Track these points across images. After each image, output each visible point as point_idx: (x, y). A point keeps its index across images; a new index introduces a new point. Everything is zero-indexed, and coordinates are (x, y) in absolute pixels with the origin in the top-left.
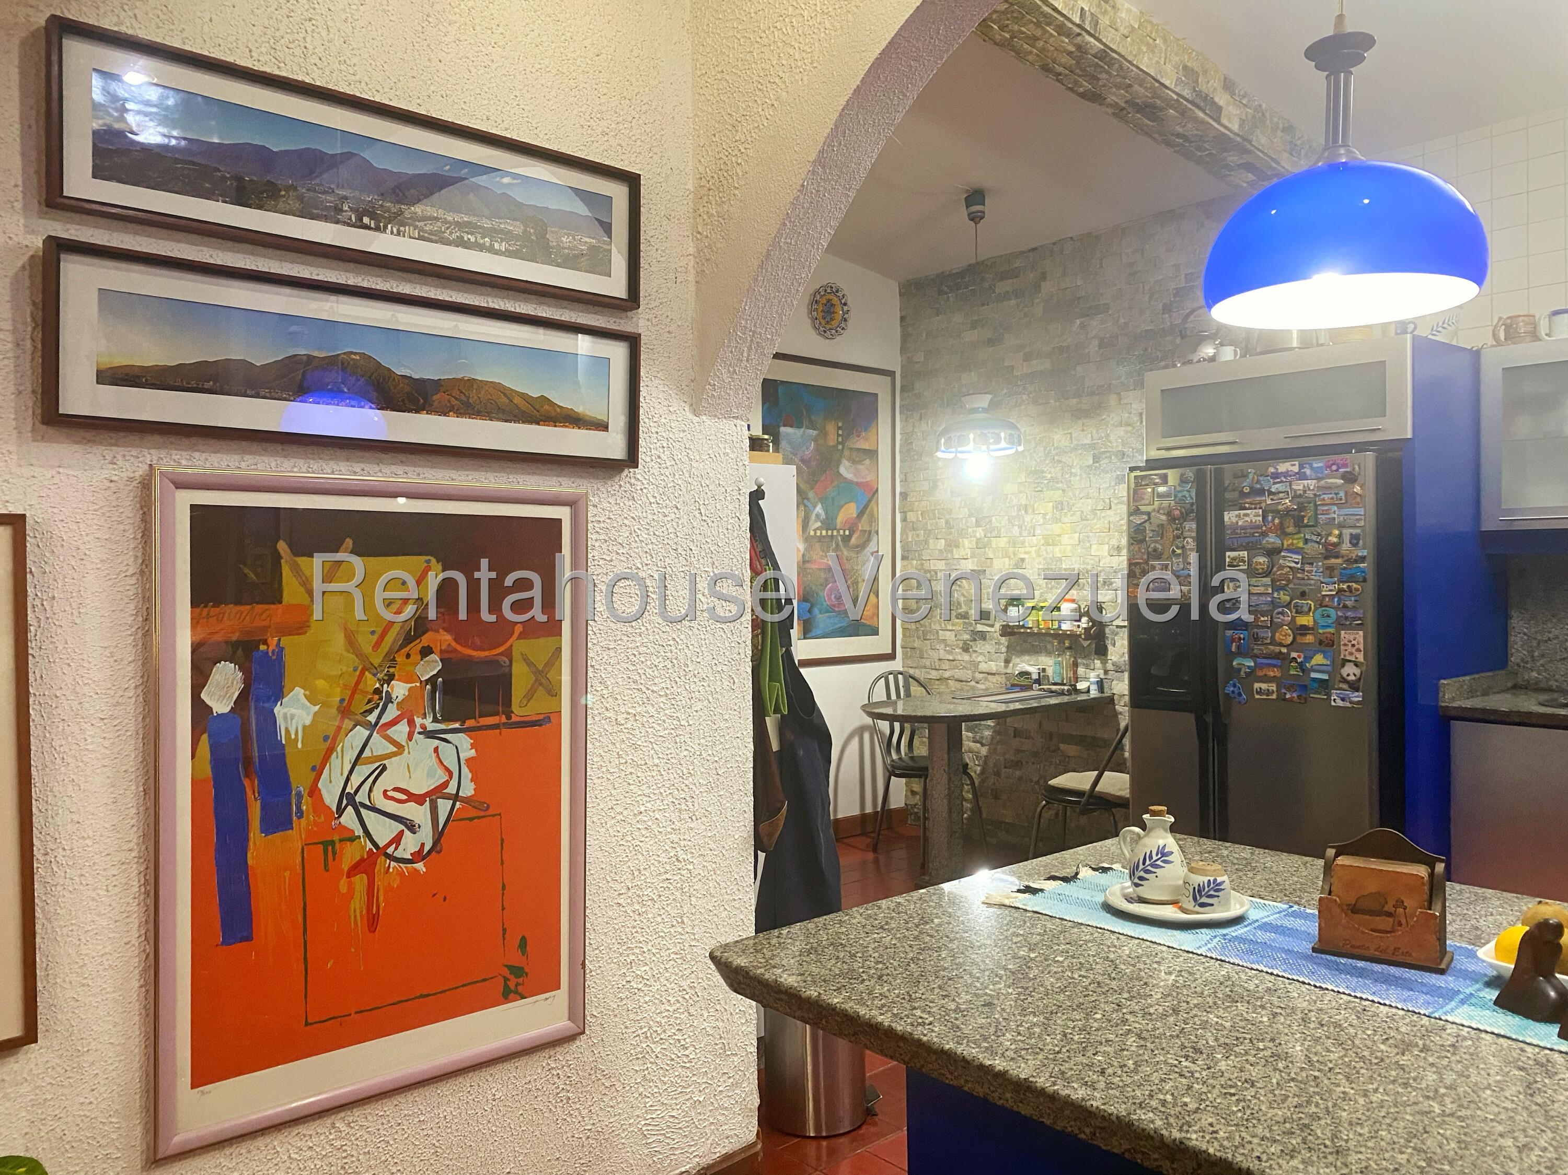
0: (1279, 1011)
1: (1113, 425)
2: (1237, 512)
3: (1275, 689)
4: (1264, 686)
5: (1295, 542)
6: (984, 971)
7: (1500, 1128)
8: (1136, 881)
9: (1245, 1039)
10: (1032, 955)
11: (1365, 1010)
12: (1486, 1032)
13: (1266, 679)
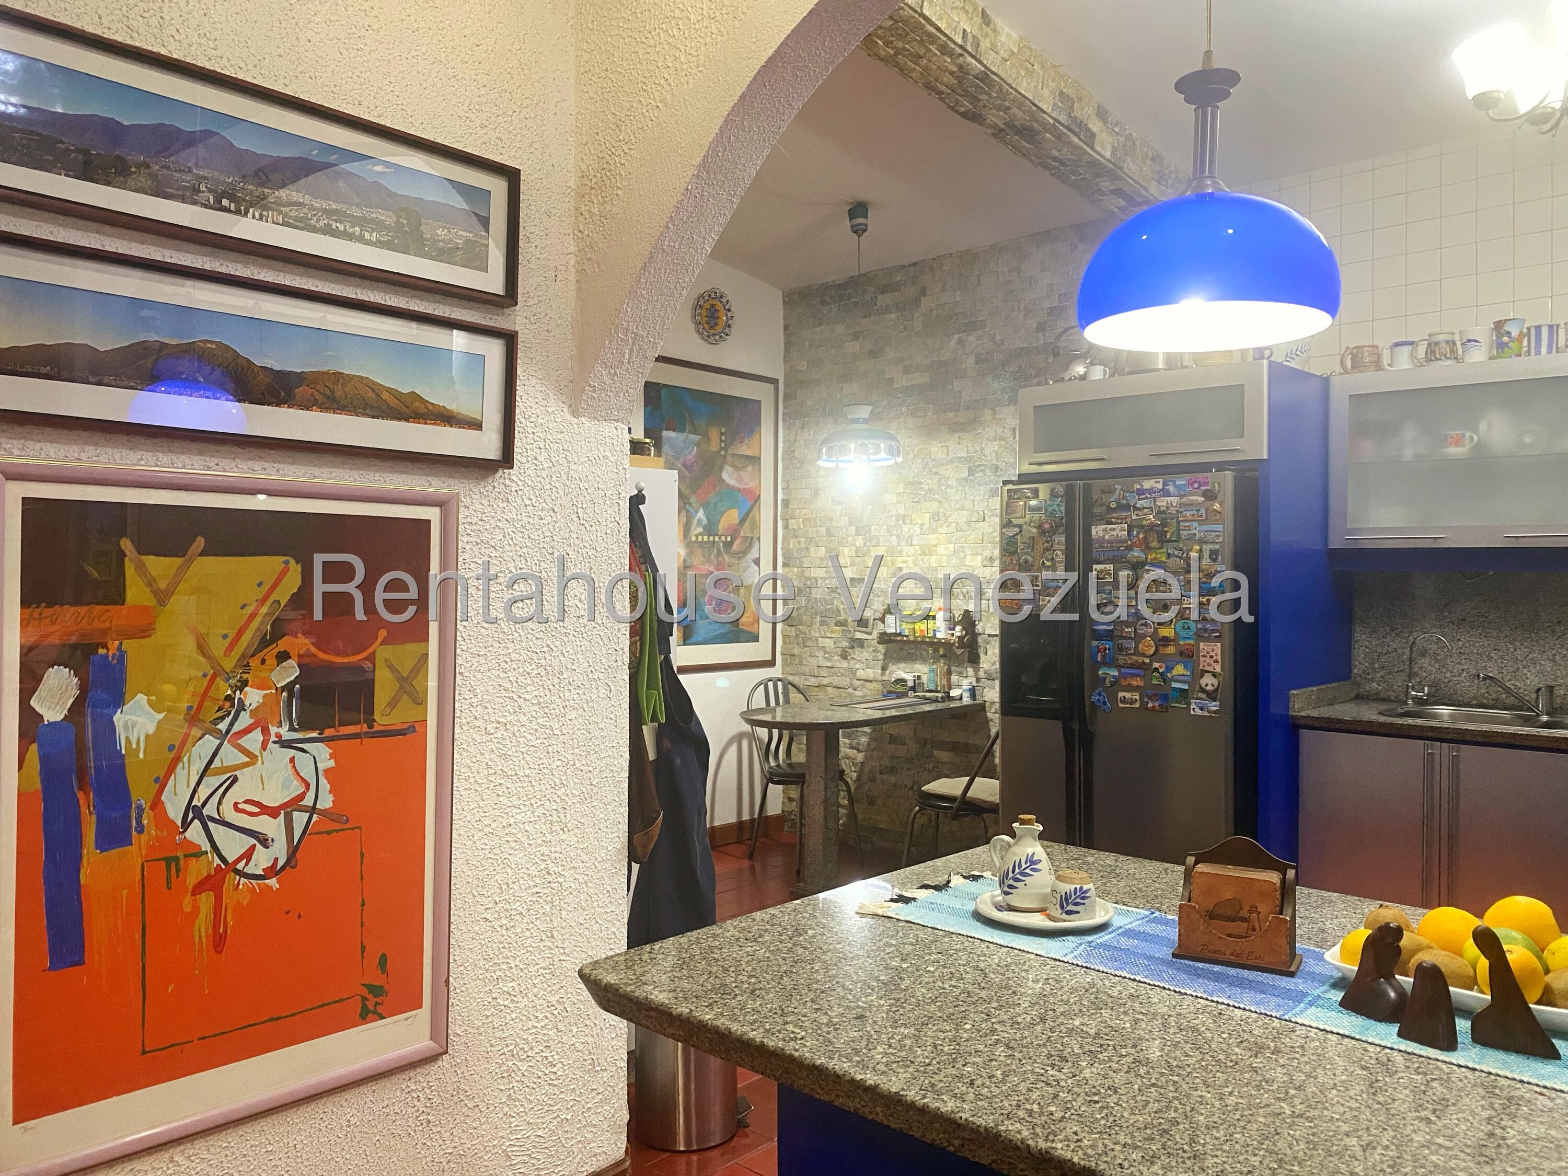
0: (1140, 1017)
1: (988, 439)
2: (1104, 527)
3: (1138, 697)
4: (1128, 695)
5: (1158, 556)
6: (856, 983)
7: (1345, 1128)
8: (1006, 889)
9: (1109, 1045)
10: (905, 966)
11: (1220, 1014)
12: (1332, 1032)
13: (1130, 689)
